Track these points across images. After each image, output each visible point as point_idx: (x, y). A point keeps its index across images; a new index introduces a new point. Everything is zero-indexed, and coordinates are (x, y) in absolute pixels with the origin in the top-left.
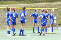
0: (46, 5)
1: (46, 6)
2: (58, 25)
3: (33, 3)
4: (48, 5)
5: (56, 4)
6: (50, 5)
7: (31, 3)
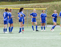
0: (37, 5)
1: (36, 7)
2: (47, 23)
3: (24, 4)
4: (38, 5)
5: (45, 5)
6: (39, 5)
7: (23, 4)
